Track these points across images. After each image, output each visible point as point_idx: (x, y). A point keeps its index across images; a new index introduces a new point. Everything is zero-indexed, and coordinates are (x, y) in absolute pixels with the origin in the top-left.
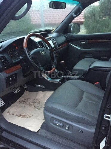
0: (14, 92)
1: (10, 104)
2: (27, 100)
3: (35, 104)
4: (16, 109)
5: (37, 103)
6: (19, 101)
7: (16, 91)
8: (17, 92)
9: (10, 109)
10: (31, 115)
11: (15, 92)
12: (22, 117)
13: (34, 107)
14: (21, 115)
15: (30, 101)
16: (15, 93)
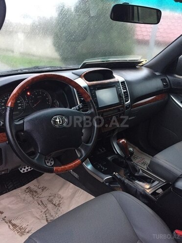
0: (21, 169)
1: (9, 188)
2: (43, 190)
3: (50, 206)
4: (14, 204)
5: (55, 205)
6: (27, 188)
7: (25, 168)
8: (26, 171)
9: (3, 199)
10: (27, 230)
11: (23, 169)
12: (11, 227)
13: (44, 211)
14: (10, 222)
15: (45, 195)
16: (22, 171)
